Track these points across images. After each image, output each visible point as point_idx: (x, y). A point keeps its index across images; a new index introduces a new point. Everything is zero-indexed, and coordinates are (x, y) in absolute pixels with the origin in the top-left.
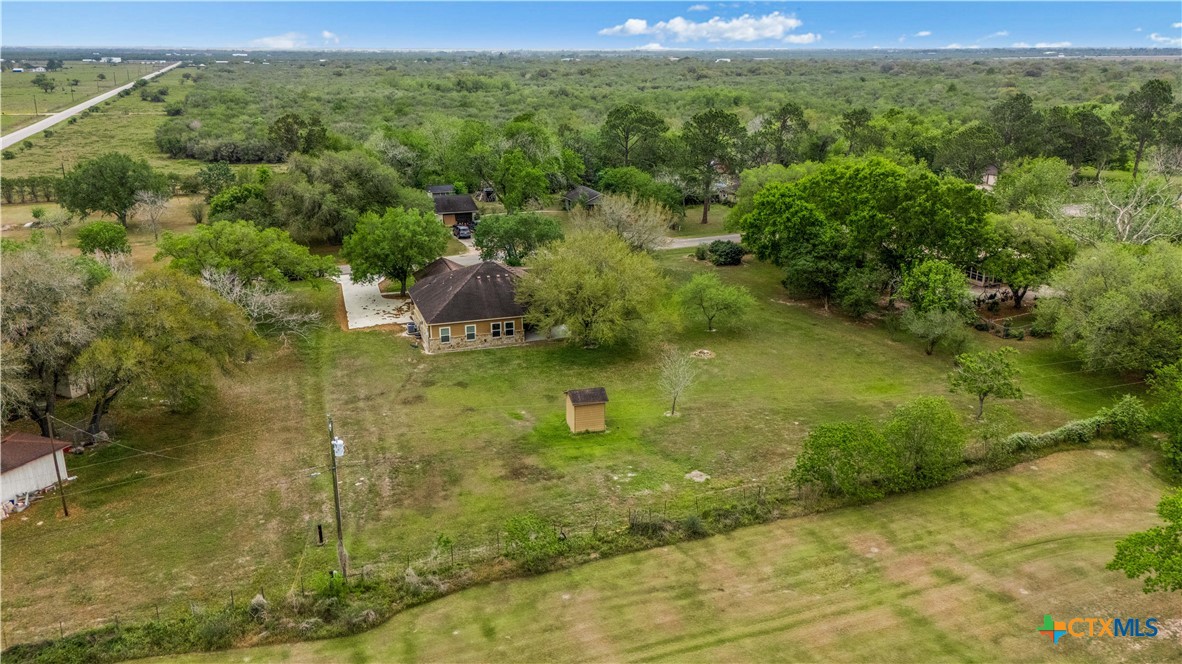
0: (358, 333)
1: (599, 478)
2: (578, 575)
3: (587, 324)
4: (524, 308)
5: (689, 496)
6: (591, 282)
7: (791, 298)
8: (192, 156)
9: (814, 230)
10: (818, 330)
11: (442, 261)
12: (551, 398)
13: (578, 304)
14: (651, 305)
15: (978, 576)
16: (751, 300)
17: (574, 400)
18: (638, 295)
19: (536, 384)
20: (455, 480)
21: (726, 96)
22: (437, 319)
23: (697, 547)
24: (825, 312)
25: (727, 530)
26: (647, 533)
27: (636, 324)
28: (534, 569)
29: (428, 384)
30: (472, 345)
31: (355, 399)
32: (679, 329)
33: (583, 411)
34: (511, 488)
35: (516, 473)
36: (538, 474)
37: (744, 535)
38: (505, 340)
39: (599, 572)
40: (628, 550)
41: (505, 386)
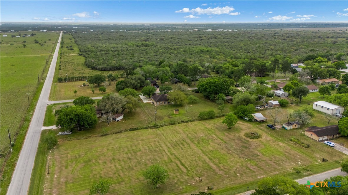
0: (145, 103)
1: (178, 118)
2: (176, 125)
3: (176, 102)
4: (168, 100)
5: (187, 119)
6: (177, 97)
7: (205, 98)
8: (96, 69)
9: (207, 89)
10: (207, 103)
11: (155, 93)
12: (172, 111)
13: (175, 99)
14: (184, 100)
15: (213, 125)
16: (198, 99)
17: (175, 110)
18: (182, 99)
19: (170, 109)
20: (163, 118)
21: (205, 50)
22: (157, 101)
23: (188, 123)
24: (209, 100)
25: (190, 122)
26: (183, 122)
27: (182, 102)
28: (172, 124)
29: (157, 109)
30: (161, 105)
31: (149, 111)
32: (188, 103)
33: (176, 112)
34: (169, 119)
35: (169, 118)
36: (171, 118)
37: (192, 122)
38: (165, 104)
39: (178, 125)
40: (181, 123)
41: (166, 110)
